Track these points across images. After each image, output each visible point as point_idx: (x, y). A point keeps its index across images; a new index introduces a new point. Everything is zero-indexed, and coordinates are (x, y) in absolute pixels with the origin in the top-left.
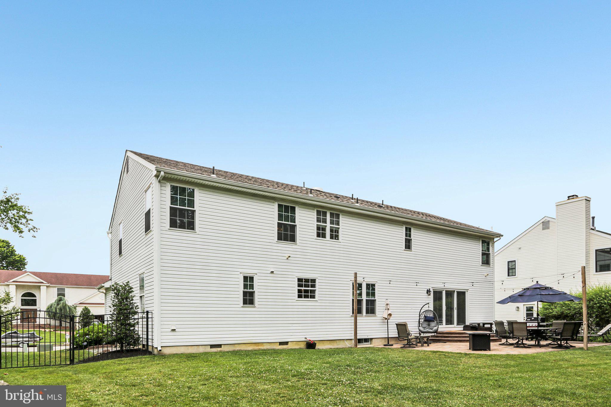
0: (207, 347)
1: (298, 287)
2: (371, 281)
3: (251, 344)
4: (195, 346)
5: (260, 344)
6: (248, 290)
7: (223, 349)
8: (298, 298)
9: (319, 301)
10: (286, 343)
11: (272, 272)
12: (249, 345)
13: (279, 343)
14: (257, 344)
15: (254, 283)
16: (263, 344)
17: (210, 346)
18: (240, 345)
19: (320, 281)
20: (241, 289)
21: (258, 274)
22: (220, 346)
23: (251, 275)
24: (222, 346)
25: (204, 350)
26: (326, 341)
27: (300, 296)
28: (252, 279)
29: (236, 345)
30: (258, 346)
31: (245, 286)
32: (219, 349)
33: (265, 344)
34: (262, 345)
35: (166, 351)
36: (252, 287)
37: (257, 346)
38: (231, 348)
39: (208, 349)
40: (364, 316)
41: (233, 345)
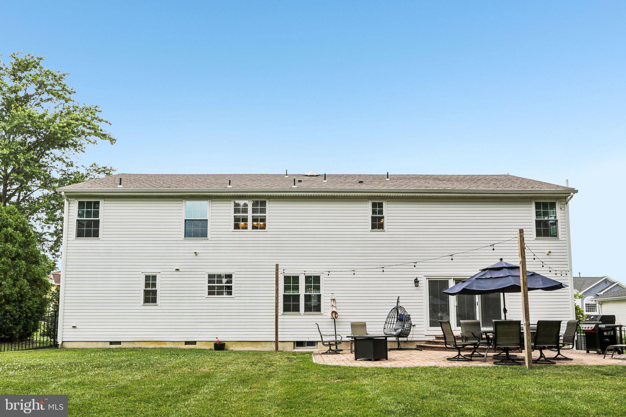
0: (106, 343)
1: (209, 283)
2: (312, 272)
3: (152, 342)
4: (94, 342)
5: (162, 342)
6: (151, 289)
7: (123, 345)
8: (209, 295)
9: (236, 298)
10: (194, 343)
11: (177, 270)
12: (150, 343)
13: (184, 342)
14: (159, 343)
15: (157, 282)
16: (166, 342)
17: (109, 343)
18: (140, 343)
19: (237, 276)
20: (143, 287)
21: (162, 273)
22: (119, 343)
23: (154, 274)
24: (122, 343)
25: (103, 346)
26: (245, 342)
27: (210, 293)
28: (154, 278)
29: (135, 343)
30: (160, 344)
31: (147, 285)
32: (118, 346)
33: (168, 342)
34: (164, 344)
35: (67, 345)
36: (154, 285)
37: (158, 345)
38: (131, 346)
39: (108, 346)
40: (302, 314)
41: (133, 342)
